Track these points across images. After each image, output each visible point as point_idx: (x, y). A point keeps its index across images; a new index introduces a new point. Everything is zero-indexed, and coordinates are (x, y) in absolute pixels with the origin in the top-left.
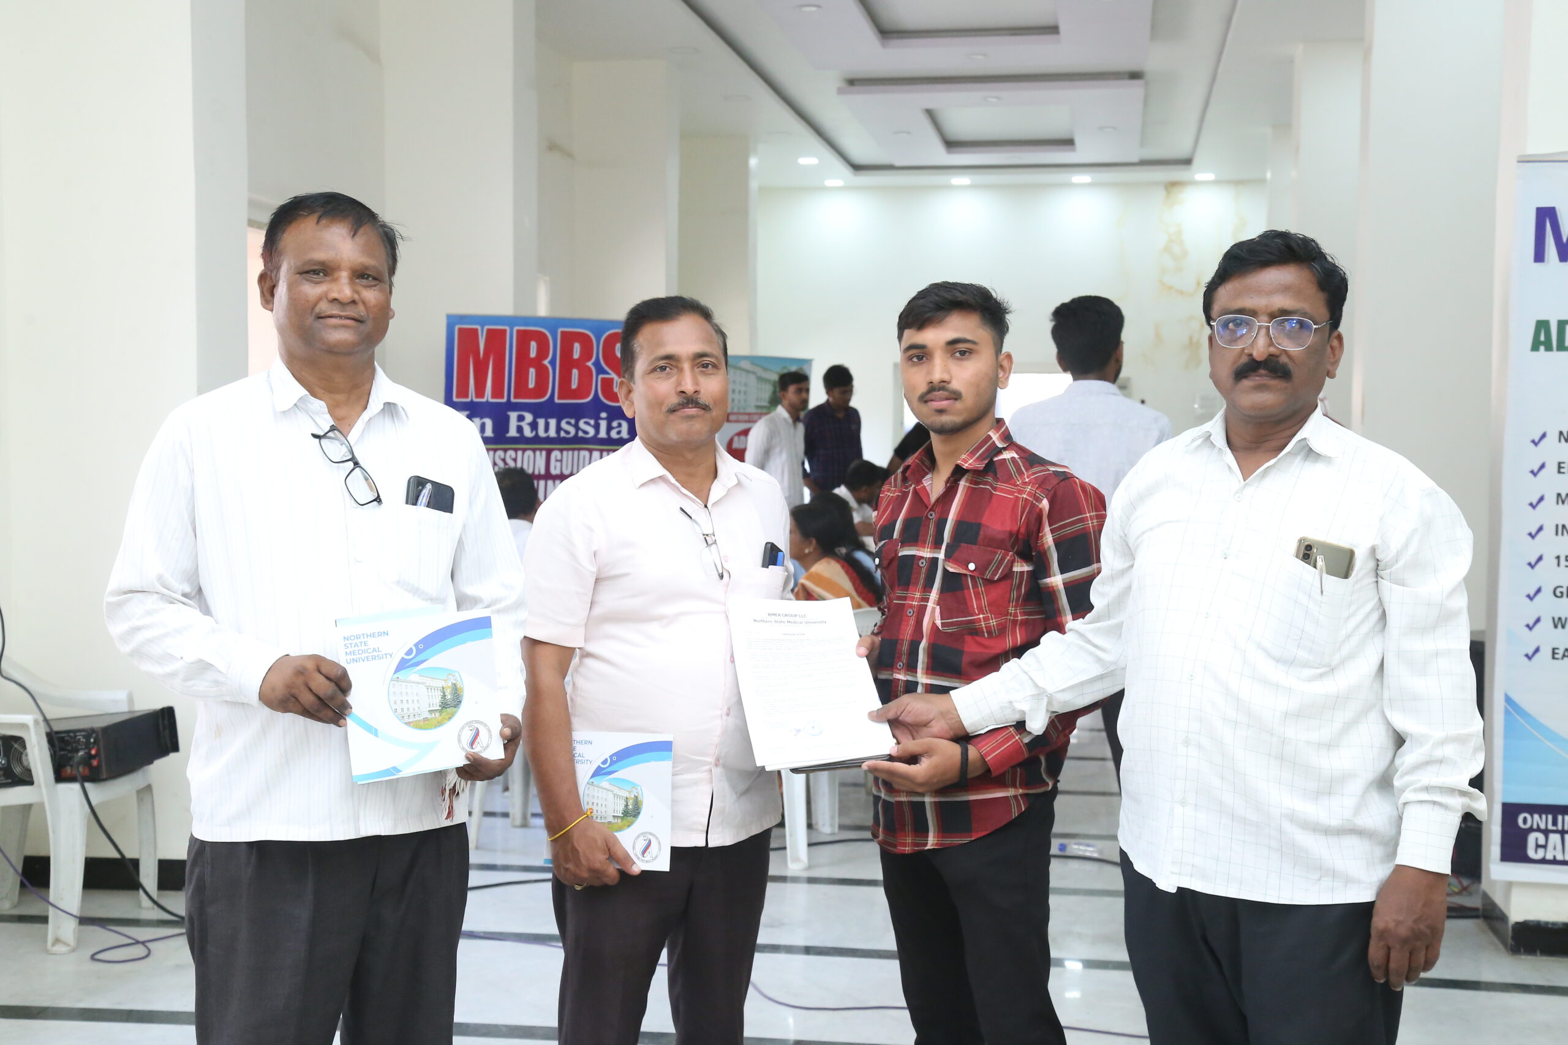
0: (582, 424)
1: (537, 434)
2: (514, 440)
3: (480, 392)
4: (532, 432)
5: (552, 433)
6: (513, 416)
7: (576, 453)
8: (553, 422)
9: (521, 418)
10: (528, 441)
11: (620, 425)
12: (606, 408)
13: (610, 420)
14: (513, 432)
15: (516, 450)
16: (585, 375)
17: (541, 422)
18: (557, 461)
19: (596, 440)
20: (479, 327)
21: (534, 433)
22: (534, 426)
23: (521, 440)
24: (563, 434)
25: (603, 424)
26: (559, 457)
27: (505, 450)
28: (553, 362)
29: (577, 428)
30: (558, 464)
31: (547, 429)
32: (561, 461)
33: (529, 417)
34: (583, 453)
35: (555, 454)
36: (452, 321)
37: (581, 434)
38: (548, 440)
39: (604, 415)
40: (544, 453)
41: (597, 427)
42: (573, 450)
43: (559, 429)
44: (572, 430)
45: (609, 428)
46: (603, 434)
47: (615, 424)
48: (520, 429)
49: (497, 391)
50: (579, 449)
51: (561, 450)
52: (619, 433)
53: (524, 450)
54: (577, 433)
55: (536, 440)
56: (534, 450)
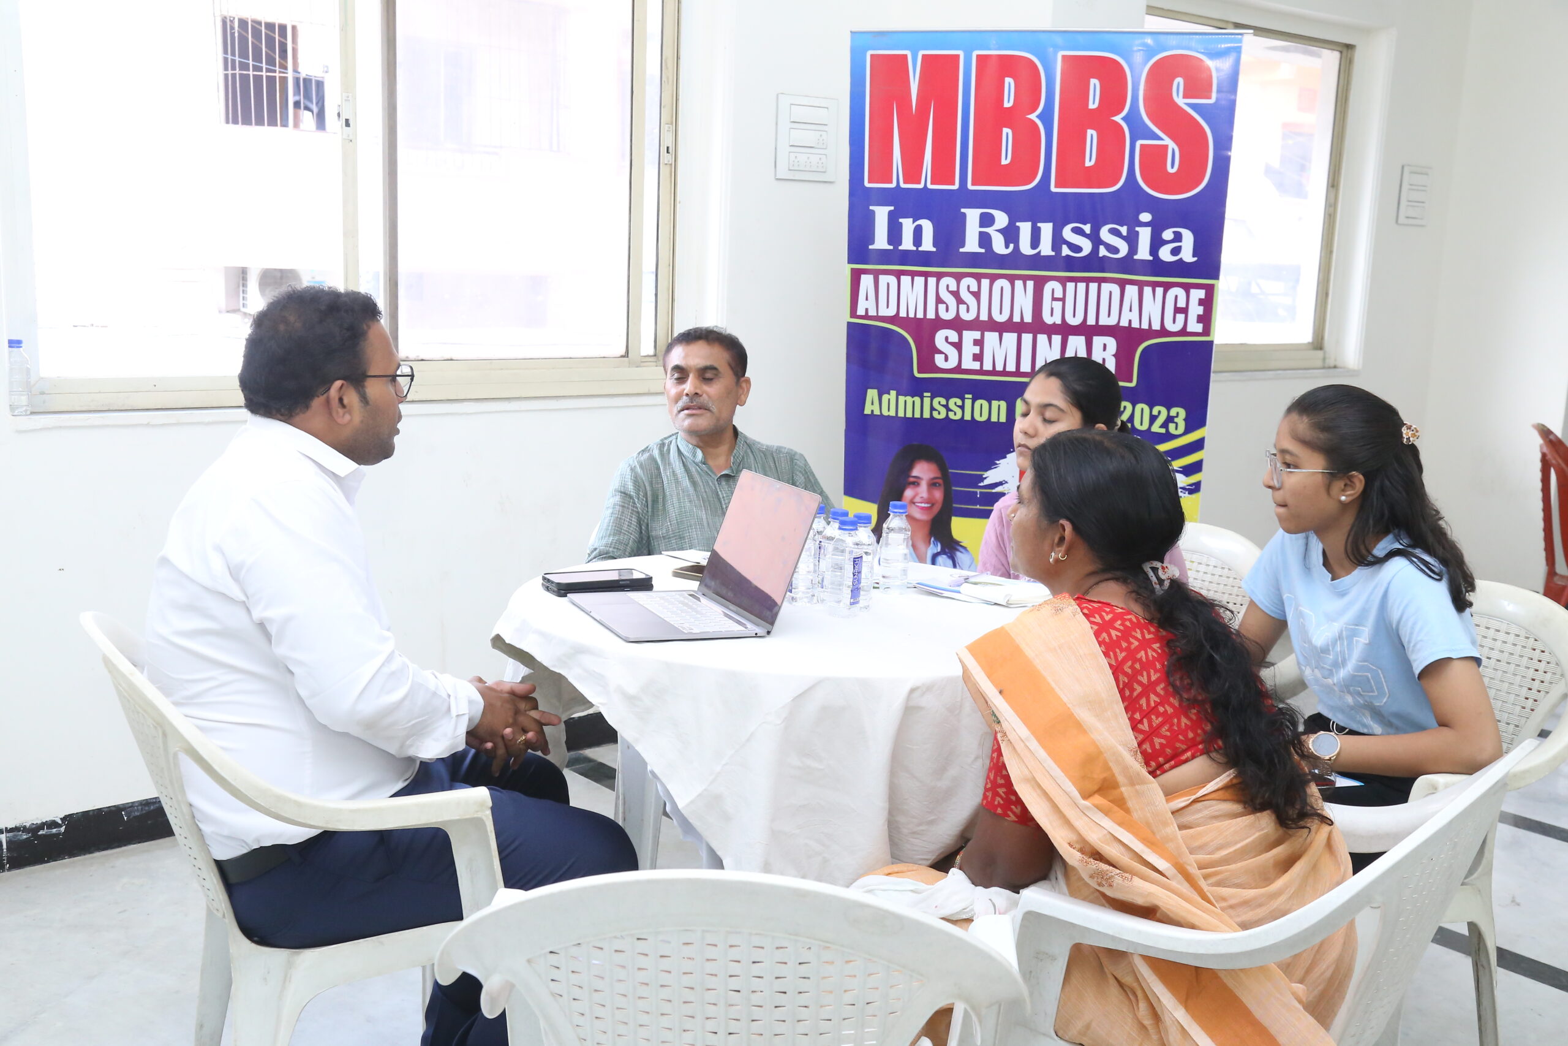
0: (1105, 234)
1: (1017, 248)
2: (973, 260)
3: (912, 171)
4: (1007, 247)
5: (1046, 248)
6: (973, 216)
7: (1093, 286)
8: (1047, 229)
9: (986, 220)
10: (1002, 261)
11: (1178, 237)
12: (1152, 205)
13: (1157, 229)
14: (972, 245)
15: (978, 277)
16: (1111, 140)
17: (1025, 229)
18: (1054, 299)
19: (1128, 264)
20: (908, 53)
21: (1012, 246)
22: (1010, 234)
23: (986, 259)
24: (1065, 251)
25: (1145, 235)
26: (1059, 294)
27: (958, 277)
28: (1046, 117)
29: (1097, 241)
30: (1058, 305)
31: (1035, 242)
32: (1063, 300)
33: (1001, 219)
34: (1106, 287)
35: (1052, 288)
36: (860, 41)
37: (1103, 252)
38: (1038, 261)
39: (1145, 217)
40: (1030, 284)
41: (1132, 240)
42: (1087, 280)
43: (1058, 241)
44: (1087, 246)
45: (1157, 243)
46: (1143, 253)
47: (1168, 235)
48: (985, 240)
49: (942, 171)
50: (1100, 281)
51: (1063, 281)
52: (1176, 251)
53: (993, 278)
54: (1095, 250)
55: (1015, 260)
56: (1011, 279)
